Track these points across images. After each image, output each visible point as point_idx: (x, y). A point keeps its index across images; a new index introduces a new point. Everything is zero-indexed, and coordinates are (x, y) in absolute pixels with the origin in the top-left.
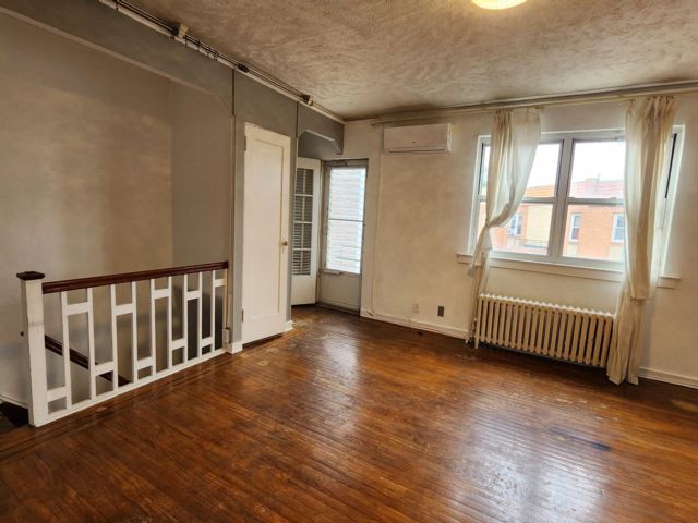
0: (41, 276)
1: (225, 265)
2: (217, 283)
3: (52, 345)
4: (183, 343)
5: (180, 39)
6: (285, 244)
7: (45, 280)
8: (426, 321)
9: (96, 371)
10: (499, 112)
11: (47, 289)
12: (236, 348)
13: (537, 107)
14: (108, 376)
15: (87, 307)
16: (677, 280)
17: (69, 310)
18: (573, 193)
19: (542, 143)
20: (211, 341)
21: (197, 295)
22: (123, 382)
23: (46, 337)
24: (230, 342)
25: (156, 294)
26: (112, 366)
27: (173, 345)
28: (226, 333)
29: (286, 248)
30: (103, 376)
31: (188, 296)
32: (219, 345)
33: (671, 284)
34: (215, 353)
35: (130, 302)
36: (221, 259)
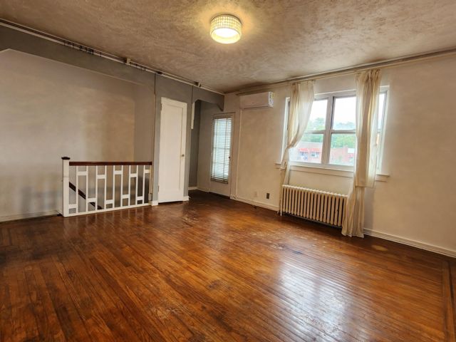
0: (69, 159)
1: (151, 163)
2: (146, 171)
3: (72, 187)
4: (128, 196)
5: (128, 64)
6: (183, 156)
7: (71, 160)
8: (260, 201)
9: (89, 200)
10: (294, 84)
11: (71, 164)
12: (155, 203)
13: (312, 80)
14: (93, 204)
15: (86, 173)
16: (388, 177)
17: (79, 173)
18: (335, 128)
19: (315, 100)
20: (142, 198)
21: (136, 175)
22: (100, 208)
23: (70, 183)
24: (152, 200)
25: (115, 172)
26: (95, 200)
27: (123, 197)
28: (150, 195)
29: (184, 157)
30: (91, 203)
31: (131, 175)
32: (146, 201)
33: (384, 179)
34: (144, 204)
35: (104, 174)
36: (148, 160)
